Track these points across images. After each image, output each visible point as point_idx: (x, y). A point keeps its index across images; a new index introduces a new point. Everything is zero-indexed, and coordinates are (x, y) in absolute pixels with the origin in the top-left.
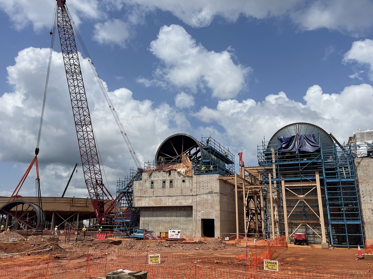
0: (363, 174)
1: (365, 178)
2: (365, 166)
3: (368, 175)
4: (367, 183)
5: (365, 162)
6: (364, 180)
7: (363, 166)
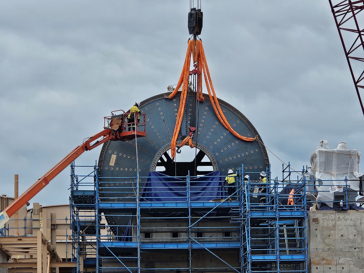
0: (321, 246)
1: (324, 255)
2: (328, 228)
3: (332, 247)
4: (328, 264)
5: (328, 220)
6: (323, 259)
7: (323, 227)
